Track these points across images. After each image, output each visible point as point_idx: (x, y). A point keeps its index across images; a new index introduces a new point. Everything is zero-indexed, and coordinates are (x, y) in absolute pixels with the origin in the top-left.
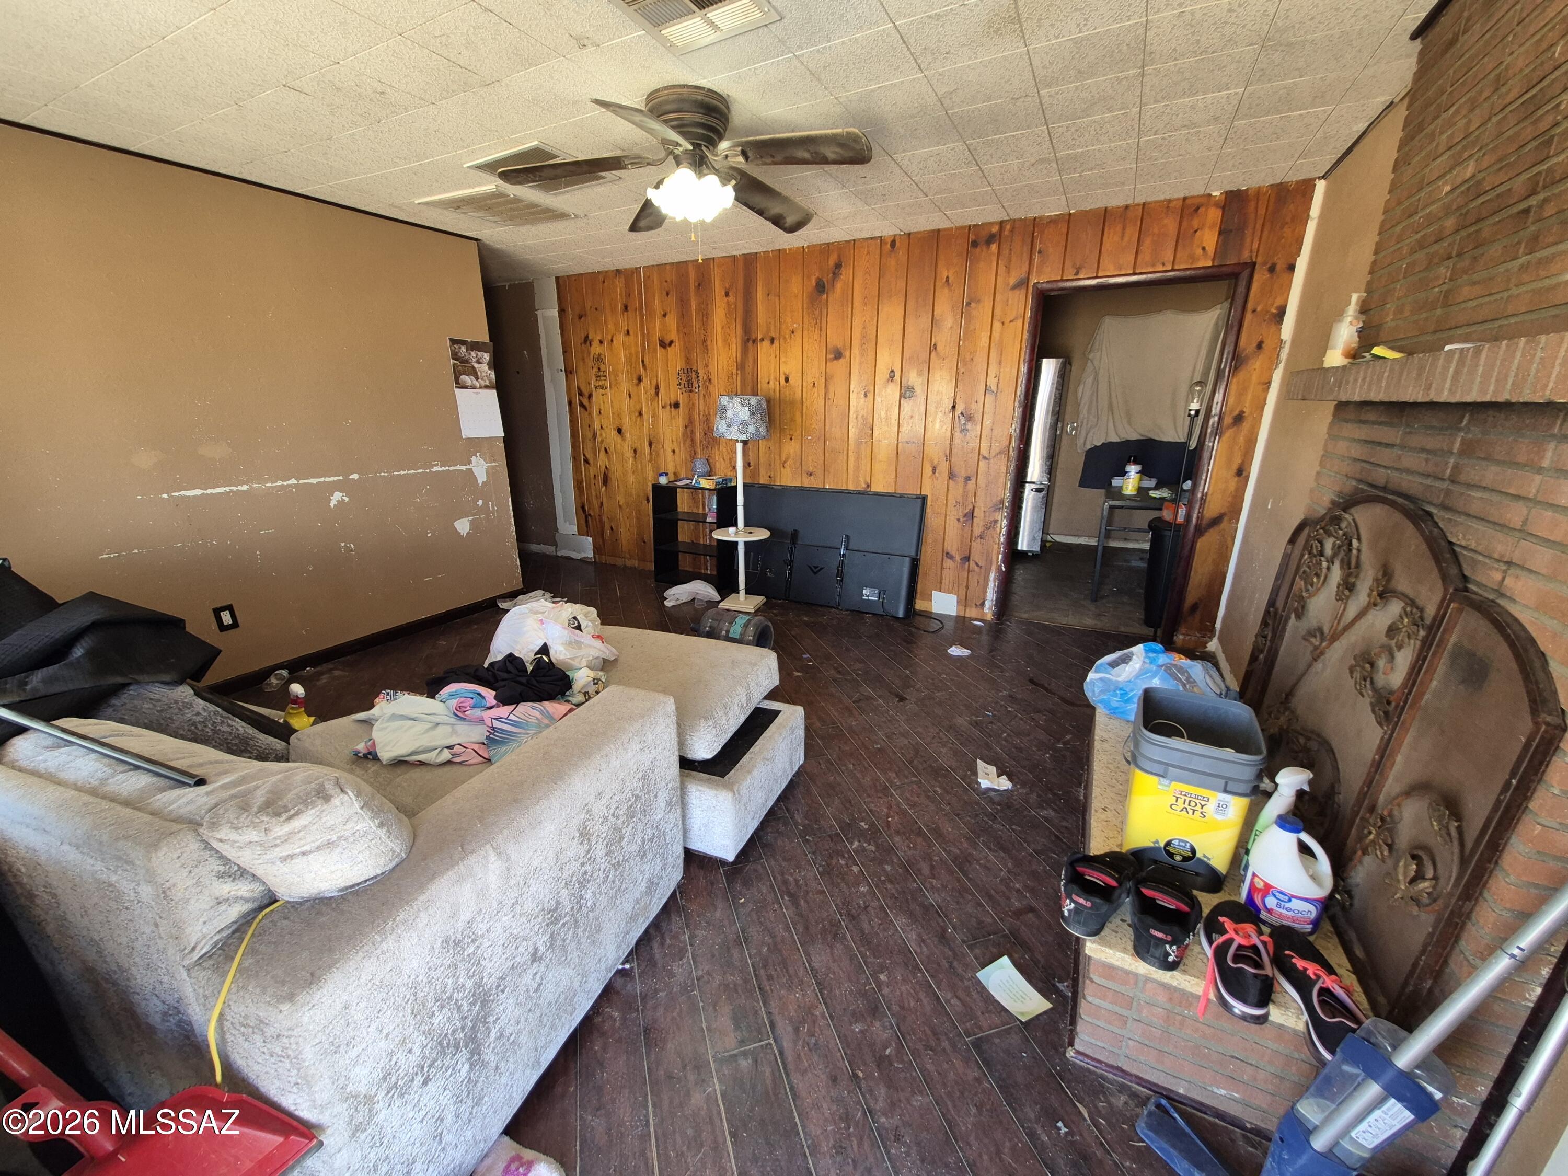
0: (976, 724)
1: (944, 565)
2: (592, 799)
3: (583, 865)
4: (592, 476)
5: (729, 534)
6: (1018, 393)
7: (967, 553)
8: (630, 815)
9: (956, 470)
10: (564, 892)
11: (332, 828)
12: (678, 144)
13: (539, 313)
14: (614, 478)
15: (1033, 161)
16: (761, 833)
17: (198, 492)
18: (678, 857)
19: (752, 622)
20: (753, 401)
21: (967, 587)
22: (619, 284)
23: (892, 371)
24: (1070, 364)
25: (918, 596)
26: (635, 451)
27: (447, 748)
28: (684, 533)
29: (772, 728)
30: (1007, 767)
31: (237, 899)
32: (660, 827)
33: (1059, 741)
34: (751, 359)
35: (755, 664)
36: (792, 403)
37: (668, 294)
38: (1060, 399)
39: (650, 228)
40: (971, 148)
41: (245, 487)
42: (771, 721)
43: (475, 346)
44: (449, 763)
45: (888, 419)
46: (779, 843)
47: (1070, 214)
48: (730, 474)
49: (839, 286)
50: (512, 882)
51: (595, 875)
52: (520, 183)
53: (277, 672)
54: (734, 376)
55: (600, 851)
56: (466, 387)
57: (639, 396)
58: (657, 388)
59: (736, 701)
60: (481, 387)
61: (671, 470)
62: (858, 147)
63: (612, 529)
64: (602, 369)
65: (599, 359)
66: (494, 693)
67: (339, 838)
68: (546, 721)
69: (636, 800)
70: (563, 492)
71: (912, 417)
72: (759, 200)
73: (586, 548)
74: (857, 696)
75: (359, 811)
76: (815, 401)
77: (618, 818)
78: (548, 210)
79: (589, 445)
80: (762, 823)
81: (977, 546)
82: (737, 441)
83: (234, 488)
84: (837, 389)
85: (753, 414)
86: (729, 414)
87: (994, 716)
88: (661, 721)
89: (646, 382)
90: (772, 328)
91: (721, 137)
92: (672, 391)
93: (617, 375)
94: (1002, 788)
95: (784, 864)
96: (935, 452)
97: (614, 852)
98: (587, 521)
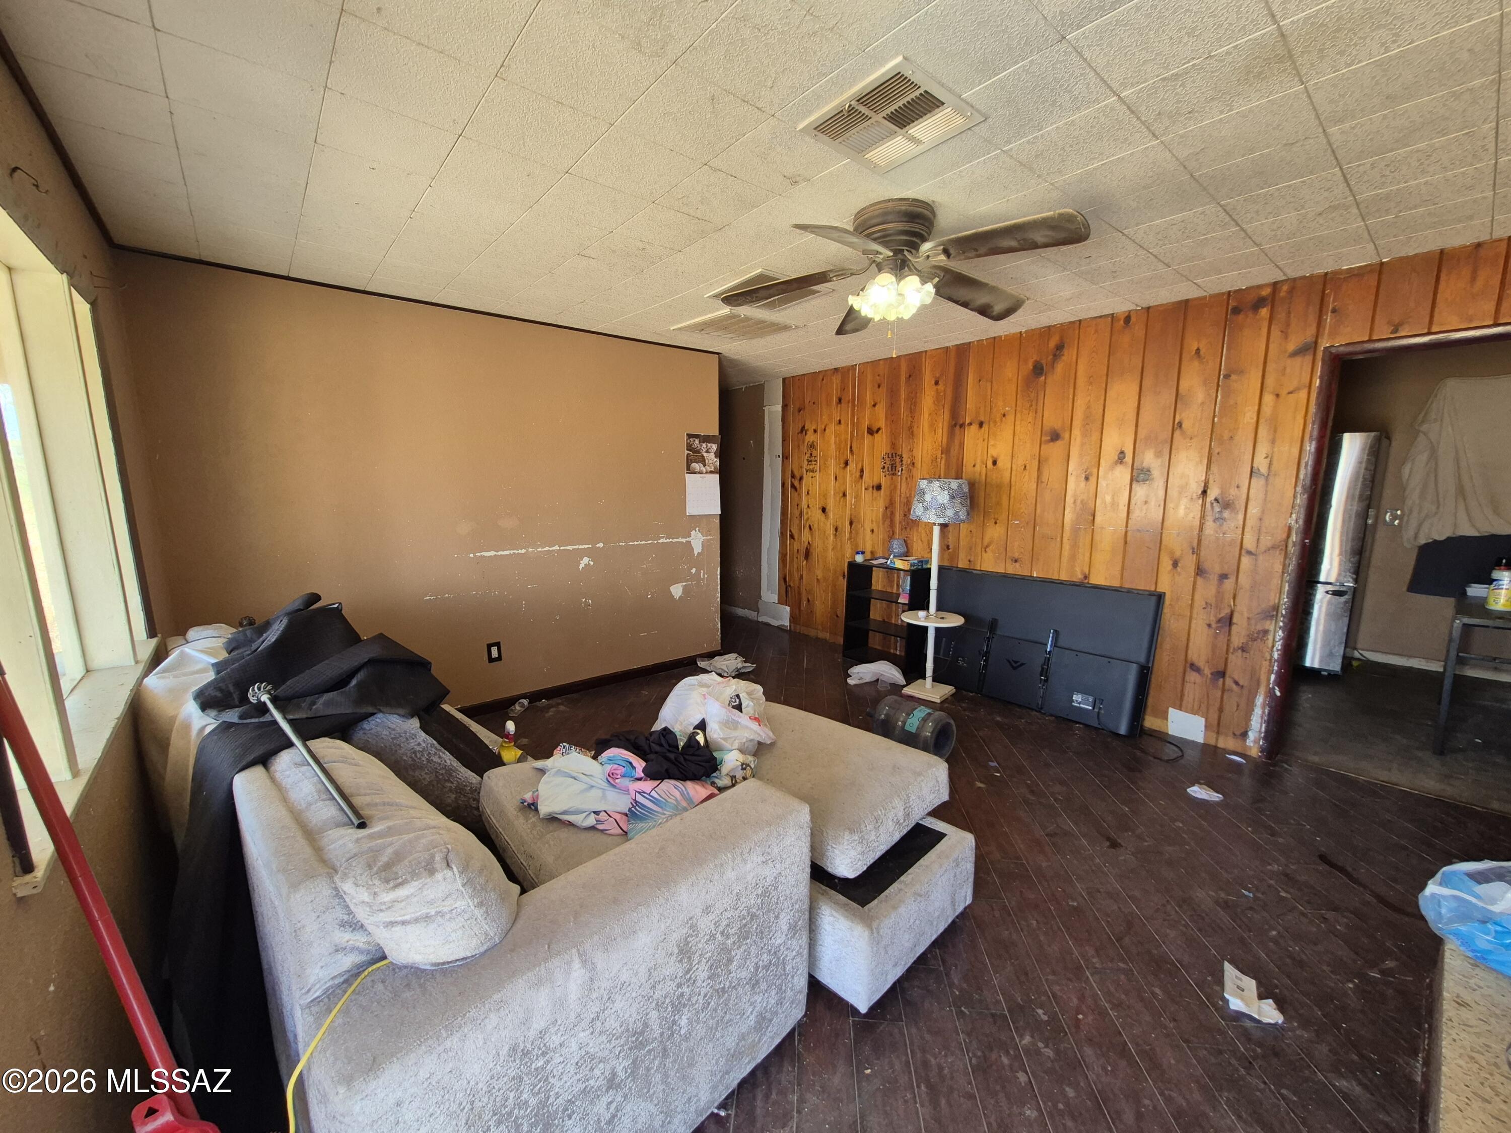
0: (1226, 905)
1: (1187, 678)
2: (698, 911)
3: (679, 986)
4: (796, 551)
5: (918, 618)
6: (1301, 477)
7: (1221, 668)
8: (744, 935)
9: (1206, 565)
10: (654, 1014)
11: (431, 903)
12: (878, 253)
13: (766, 409)
14: (816, 552)
15: (1320, 209)
16: (906, 985)
17: (492, 553)
18: (800, 992)
19: (932, 718)
20: (954, 484)
21: (1221, 710)
22: (836, 380)
23: (1122, 452)
24: (1389, 438)
25: (1149, 710)
26: (836, 529)
27: (595, 812)
28: (877, 612)
29: (932, 855)
30: (1277, 987)
31: (353, 949)
32: (779, 954)
33: (1373, 965)
34: (957, 442)
35: (920, 774)
36: (999, 487)
37: (879, 386)
38: (1373, 481)
39: (855, 330)
40: (1228, 208)
41: (523, 551)
42: (932, 846)
43: (707, 439)
44: (593, 828)
45: (1114, 505)
46: (927, 1005)
47: (1382, 264)
48: (926, 555)
49: (1060, 367)
50: (594, 996)
51: (694, 1000)
52: (740, 305)
53: (521, 701)
54: (939, 460)
55: (702, 973)
56: (695, 473)
57: (844, 478)
58: (862, 471)
59: (891, 815)
60: (707, 473)
61: (868, 549)
62: (1073, 227)
63: (808, 600)
64: (813, 455)
65: (812, 446)
66: (644, 764)
67: (438, 913)
68: (684, 804)
69: (752, 919)
70: (769, 564)
71: (1146, 502)
72: (964, 293)
73: (782, 616)
74: (1051, 828)
75: (460, 887)
76: (1026, 484)
77: (728, 937)
78: (773, 325)
79: (796, 521)
80: (909, 970)
81: (1236, 660)
82: (934, 524)
83: (516, 552)
84: (1052, 473)
85: (952, 497)
86: (928, 497)
87: (1256, 898)
88: (791, 832)
89: (852, 466)
90: (982, 411)
91: (924, 240)
92: (875, 474)
93: (826, 460)
94: (1266, 1020)
95: (927, 1037)
96: (1176, 542)
97: (719, 976)
98: (787, 591)
